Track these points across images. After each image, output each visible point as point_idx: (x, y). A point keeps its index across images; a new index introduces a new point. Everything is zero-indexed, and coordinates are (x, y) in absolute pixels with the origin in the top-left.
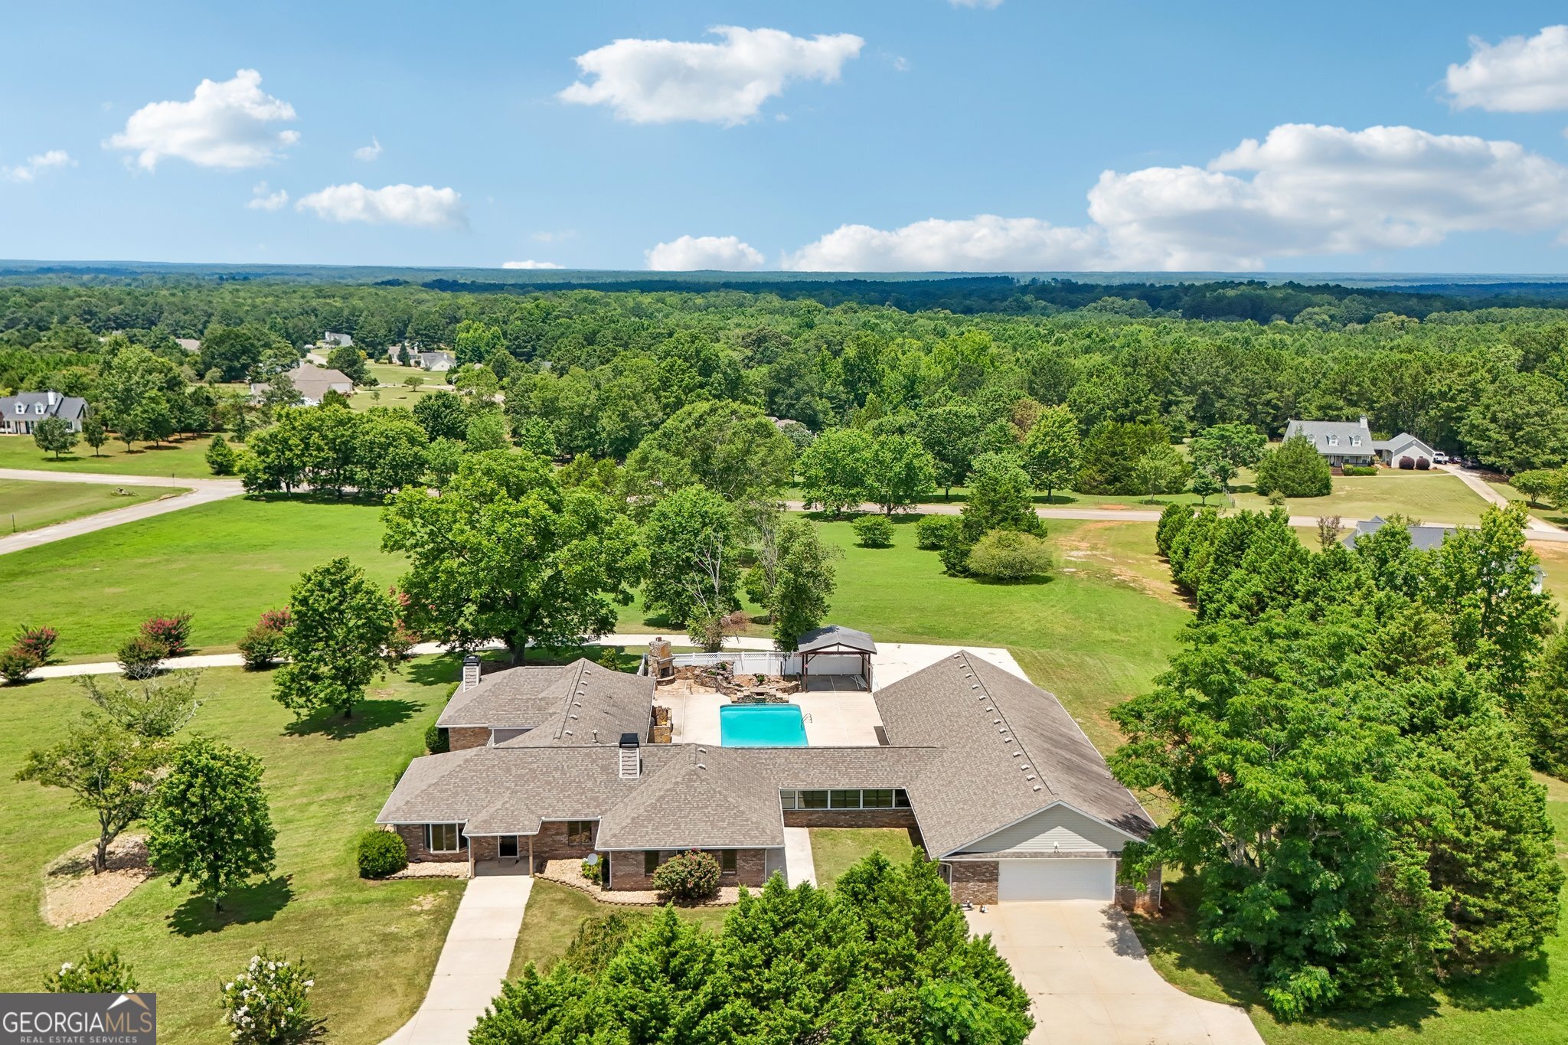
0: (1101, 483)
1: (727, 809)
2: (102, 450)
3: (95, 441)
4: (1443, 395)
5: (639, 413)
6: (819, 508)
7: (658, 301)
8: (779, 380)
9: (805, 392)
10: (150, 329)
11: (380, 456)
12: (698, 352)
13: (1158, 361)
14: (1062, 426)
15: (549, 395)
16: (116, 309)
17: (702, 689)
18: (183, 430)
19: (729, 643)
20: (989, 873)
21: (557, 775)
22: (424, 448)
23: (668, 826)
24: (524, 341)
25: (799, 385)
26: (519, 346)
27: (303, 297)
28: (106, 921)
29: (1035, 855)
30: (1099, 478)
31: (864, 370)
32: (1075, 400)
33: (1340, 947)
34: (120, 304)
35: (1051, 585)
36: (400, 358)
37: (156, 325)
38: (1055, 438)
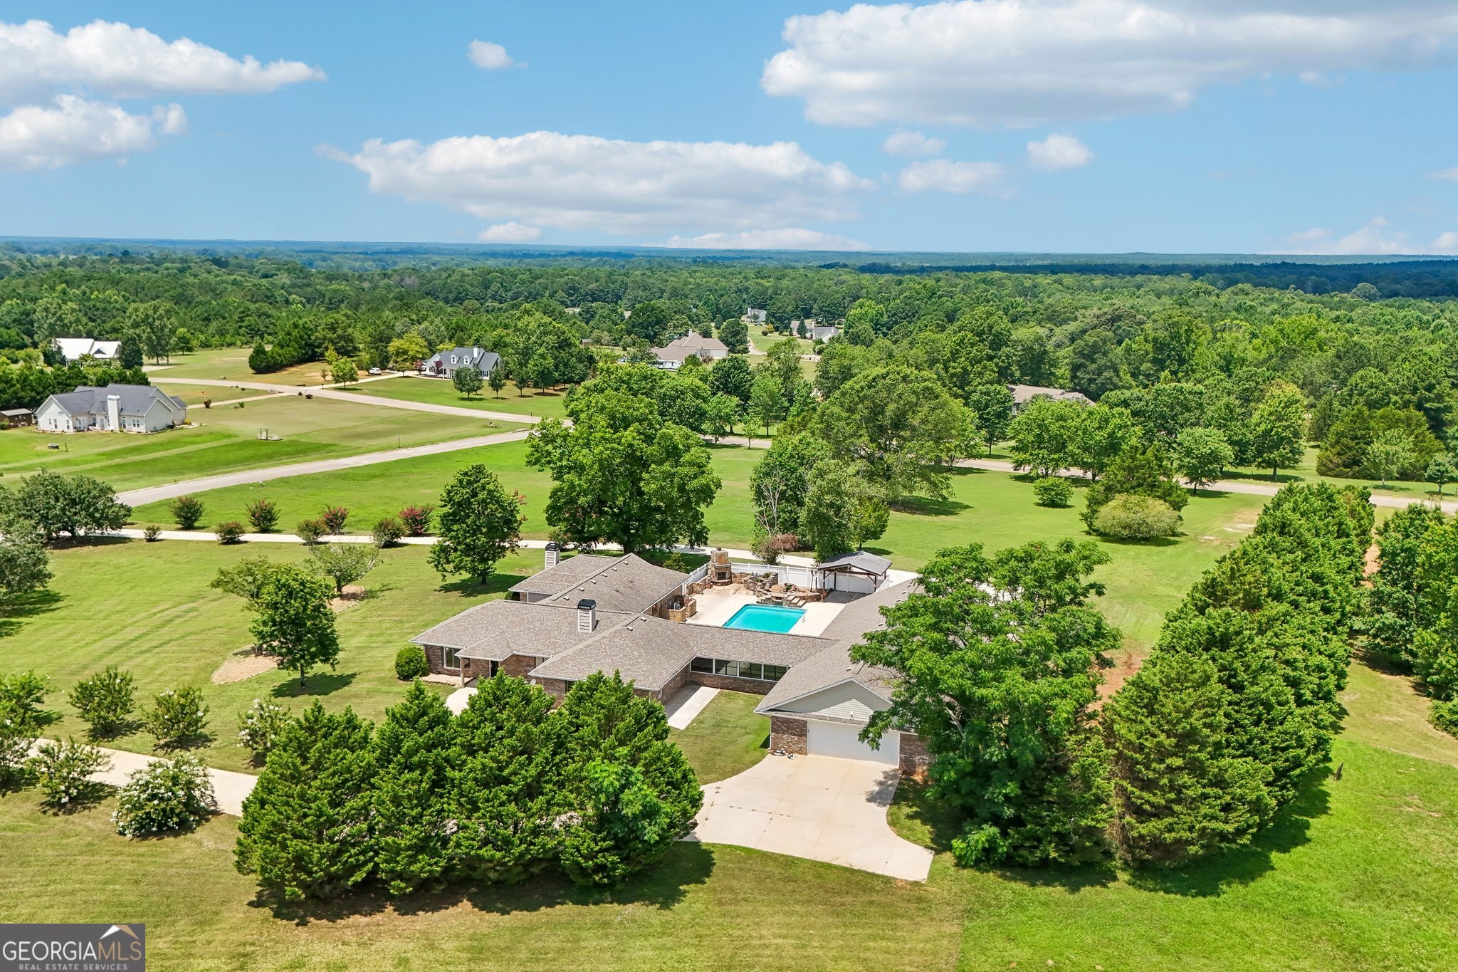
0: (1338, 466)
1: (630, 659)
2: (501, 393)
3: (496, 386)
6: (1026, 470)
7: (1055, 282)
8: (1084, 356)
10: (616, 303)
11: (670, 406)
14: (1287, 406)
15: (846, 362)
16: (593, 286)
17: (745, 591)
18: (565, 382)
19: (784, 559)
20: (800, 730)
21: (537, 624)
22: (705, 402)
23: (583, 665)
24: (901, 318)
25: (1102, 361)
26: (896, 322)
27: (745, 277)
28: (242, 683)
29: (834, 719)
30: (1336, 460)
31: (1173, 349)
32: (1357, 385)
33: (1009, 812)
34: (597, 281)
37: (621, 299)
38: (1280, 419)
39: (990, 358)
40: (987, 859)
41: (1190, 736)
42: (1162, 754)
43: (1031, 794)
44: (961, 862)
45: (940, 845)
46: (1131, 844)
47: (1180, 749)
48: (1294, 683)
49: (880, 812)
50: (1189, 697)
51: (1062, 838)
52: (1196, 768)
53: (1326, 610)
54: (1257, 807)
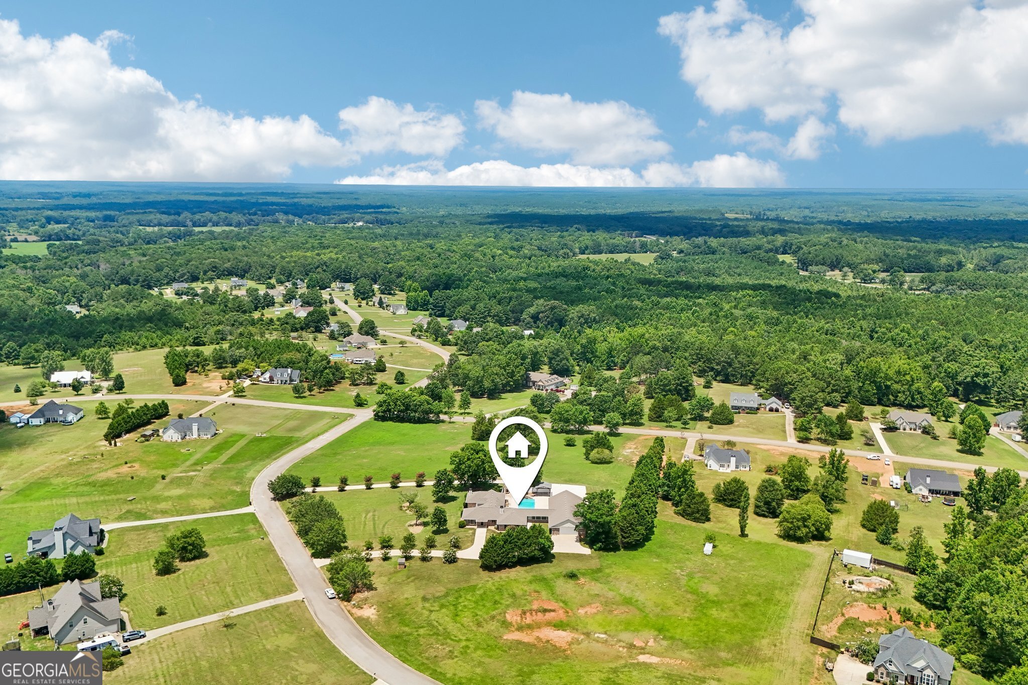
0: (655, 418)
2: (312, 393)
3: (311, 390)
4: (790, 383)
5: (498, 380)
8: (554, 354)
9: (564, 359)
12: (521, 352)
13: (708, 349)
16: (228, 265)
20: (558, 530)
21: (490, 512)
22: (431, 405)
24: (441, 301)
25: (561, 356)
26: (438, 303)
29: (564, 527)
30: (654, 416)
33: (603, 540)
34: (229, 261)
35: (611, 465)
36: (379, 304)
38: (636, 405)
39: (522, 364)
40: (600, 549)
41: (632, 524)
42: (628, 527)
43: (607, 537)
44: (595, 550)
45: (591, 548)
46: (623, 543)
47: (630, 526)
48: (647, 511)
49: (579, 544)
50: (631, 517)
51: (612, 544)
52: (633, 529)
53: (652, 492)
54: (643, 534)
